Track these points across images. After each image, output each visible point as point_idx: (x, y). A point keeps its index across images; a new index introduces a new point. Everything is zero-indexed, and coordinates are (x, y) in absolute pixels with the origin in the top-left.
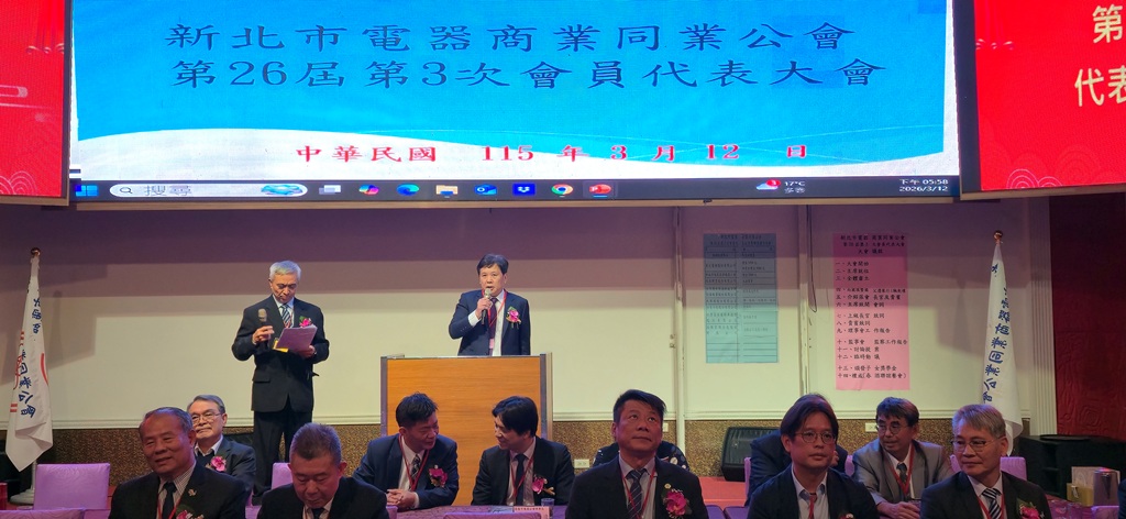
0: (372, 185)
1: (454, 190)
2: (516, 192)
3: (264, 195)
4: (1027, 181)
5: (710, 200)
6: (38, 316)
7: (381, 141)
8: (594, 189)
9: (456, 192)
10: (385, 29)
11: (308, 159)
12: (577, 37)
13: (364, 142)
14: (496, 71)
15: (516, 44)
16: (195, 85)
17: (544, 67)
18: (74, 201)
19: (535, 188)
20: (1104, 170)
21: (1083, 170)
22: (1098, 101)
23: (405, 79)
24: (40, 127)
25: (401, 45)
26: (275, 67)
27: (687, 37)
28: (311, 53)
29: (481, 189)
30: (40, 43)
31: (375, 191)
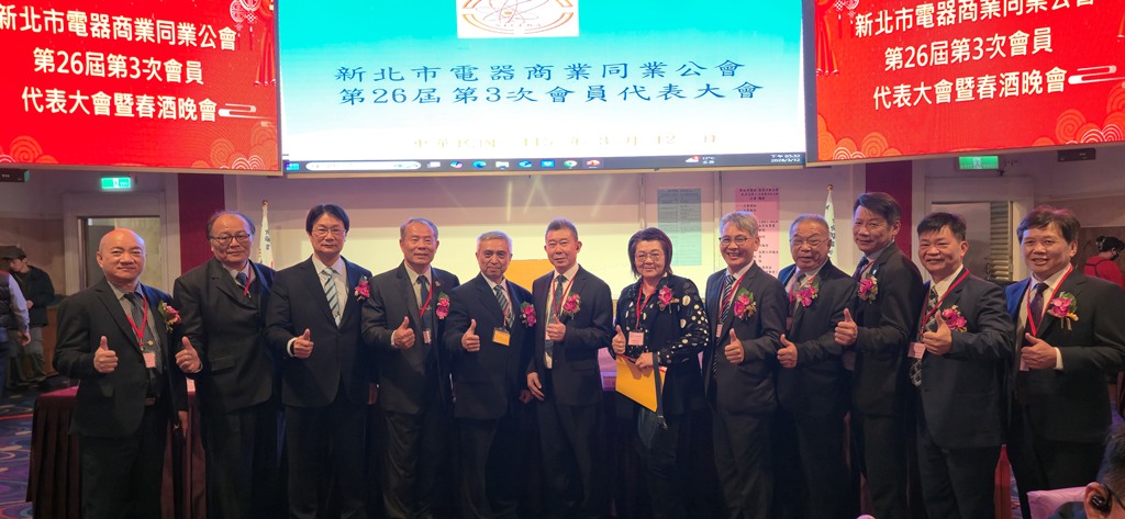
0: (458, 162)
1: (507, 164)
2: (544, 165)
5: (657, 169)
6: (268, 240)
8: (589, 163)
9: (508, 166)
11: (420, 147)
12: (577, 71)
14: (530, 92)
15: (542, 75)
16: (352, 104)
17: (559, 89)
18: (286, 173)
19: (555, 163)
20: (890, 147)
21: (877, 148)
22: (888, 107)
23: (476, 98)
24: (264, 129)
25: (473, 78)
26: (400, 92)
27: (644, 70)
28: (420, 83)
29: (522, 164)
30: (262, 80)
31: (459, 166)
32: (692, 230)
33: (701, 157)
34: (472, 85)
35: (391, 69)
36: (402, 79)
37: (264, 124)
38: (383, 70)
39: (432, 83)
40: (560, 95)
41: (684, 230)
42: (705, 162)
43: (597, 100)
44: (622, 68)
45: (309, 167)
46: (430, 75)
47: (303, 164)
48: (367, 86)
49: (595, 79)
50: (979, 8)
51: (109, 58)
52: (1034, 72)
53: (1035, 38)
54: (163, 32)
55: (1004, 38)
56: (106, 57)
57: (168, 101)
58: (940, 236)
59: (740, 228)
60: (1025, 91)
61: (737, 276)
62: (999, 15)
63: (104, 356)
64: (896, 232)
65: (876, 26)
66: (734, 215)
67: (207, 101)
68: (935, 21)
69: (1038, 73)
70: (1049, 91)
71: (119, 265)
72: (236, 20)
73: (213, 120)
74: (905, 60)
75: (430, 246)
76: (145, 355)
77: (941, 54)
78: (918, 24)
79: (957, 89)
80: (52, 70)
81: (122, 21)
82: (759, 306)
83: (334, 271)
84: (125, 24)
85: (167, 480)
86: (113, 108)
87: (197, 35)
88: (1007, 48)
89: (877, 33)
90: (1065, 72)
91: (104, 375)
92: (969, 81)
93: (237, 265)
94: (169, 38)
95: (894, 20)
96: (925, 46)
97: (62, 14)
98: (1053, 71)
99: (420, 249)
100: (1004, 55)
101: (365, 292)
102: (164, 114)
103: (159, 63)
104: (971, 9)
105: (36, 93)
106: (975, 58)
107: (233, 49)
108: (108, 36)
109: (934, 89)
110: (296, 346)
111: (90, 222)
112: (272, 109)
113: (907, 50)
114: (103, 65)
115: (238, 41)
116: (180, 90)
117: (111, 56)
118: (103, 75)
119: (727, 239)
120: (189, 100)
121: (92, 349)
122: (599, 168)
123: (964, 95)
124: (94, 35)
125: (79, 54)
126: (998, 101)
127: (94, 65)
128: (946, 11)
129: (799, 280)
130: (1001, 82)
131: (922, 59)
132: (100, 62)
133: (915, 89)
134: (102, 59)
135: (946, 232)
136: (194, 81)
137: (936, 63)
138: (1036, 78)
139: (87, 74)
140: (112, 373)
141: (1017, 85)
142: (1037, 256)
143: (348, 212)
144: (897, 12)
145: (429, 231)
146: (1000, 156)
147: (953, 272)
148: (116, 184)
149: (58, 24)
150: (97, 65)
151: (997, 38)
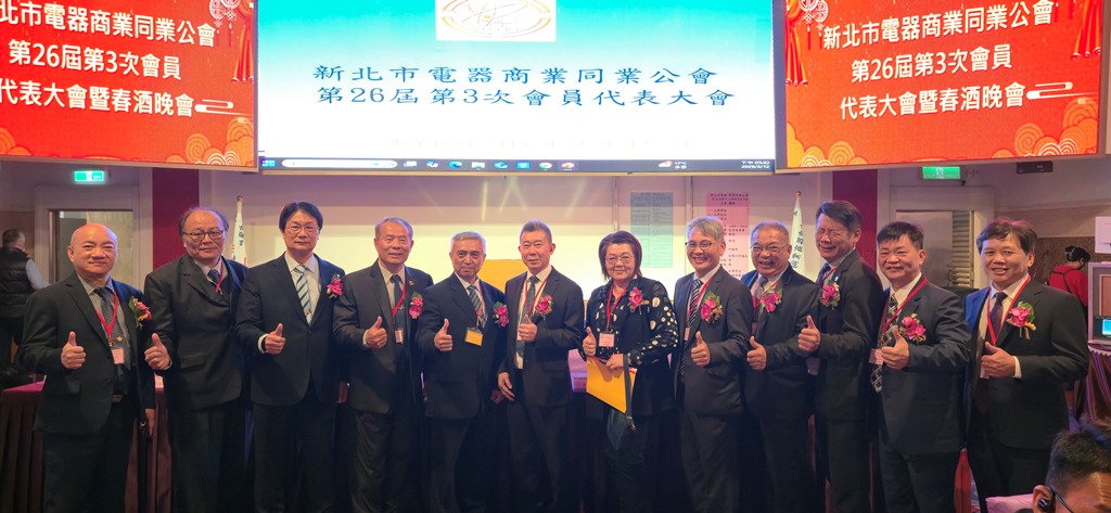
0: (434, 161)
1: (482, 165)
2: (519, 167)
4: (813, 163)
5: (631, 172)
6: (242, 236)
8: (564, 165)
9: (483, 167)
10: (442, 69)
12: (554, 75)
14: (507, 95)
15: (519, 79)
16: (330, 102)
17: (535, 93)
18: (261, 169)
19: (530, 164)
20: (856, 156)
21: (844, 156)
22: (854, 117)
23: (453, 99)
24: (240, 126)
25: (451, 79)
26: (378, 91)
27: (619, 76)
28: (398, 83)
29: (498, 165)
30: (240, 76)
31: (436, 165)
32: (664, 233)
33: (673, 161)
34: (450, 86)
35: (369, 69)
36: (381, 79)
37: (241, 120)
38: (361, 70)
39: (410, 84)
40: (537, 98)
41: (656, 233)
42: (678, 167)
43: (573, 104)
44: (597, 74)
45: (285, 163)
46: (408, 75)
47: (279, 161)
48: (345, 85)
49: (571, 82)
50: (942, 24)
51: (85, 52)
52: (994, 86)
53: (995, 54)
54: (142, 27)
55: (965, 53)
56: (82, 50)
57: (144, 96)
58: (899, 245)
59: (705, 233)
60: (985, 104)
61: (705, 280)
62: (960, 31)
63: (72, 352)
64: (857, 240)
65: (843, 39)
66: (700, 221)
67: (184, 96)
68: (900, 35)
69: (998, 87)
70: (1009, 105)
71: (91, 260)
72: (217, 17)
73: (190, 115)
74: (871, 73)
75: (404, 246)
76: (114, 352)
77: (906, 67)
78: (884, 38)
79: (921, 101)
80: (27, 62)
81: (100, 15)
82: (725, 309)
83: (307, 269)
84: (103, 18)
85: (132, 477)
86: (88, 101)
87: (175, 31)
88: (968, 63)
89: (845, 46)
90: (1023, 87)
91: (70, 371)
92: (932, 93)
93: (209, 261)
94: (147, 33)
95: (861, 33)
96: (890, 59)
97: (40, 7)
98: (1012, 86)
99: (395, 247)
100: (965, 70)
101: (338, 290)
102: (139, 108)
103: (136, 58)
104: (934, 25)
105: (10, 84)
106: (938, 72)
107: (211, 45)
108: (85, 30)
109: (898, 101)
110: (267, 342)
111: (62, 215)
112: (249, 105)
113: (873, 62)
114: (79, 58)
115: (217, 38)
116: (157, 85)
117: (88, 49)
118: (79, 68)
119: (693, 244)
120: (165, 94)
121: (59, 343)
122: (573, 170)
123: (928, 107)
124: (71, 28)
125: (56, 47)
126: (959, 115)
127: (70, 58)
128: (910, 26)
129: (762, 285)
130: (963, 95)
131: (888, 71)
132: (76, 56)
133: (881, 101)
134: (79, 52)
135: (904, 240)
136: (172, 76)
137: (901, 76)
138: (996, 93)
139: (63, 66)
140: (80, 368)
141: (977, 98)
142: (996, 266)
143: (322, 210)
144: (864, 26)
145: (404, 231)
146: (961, 167)
147: (911, 280)
148: (90, 177)
149: (35, 16)
150: (74, 58)
151: (959, 53)
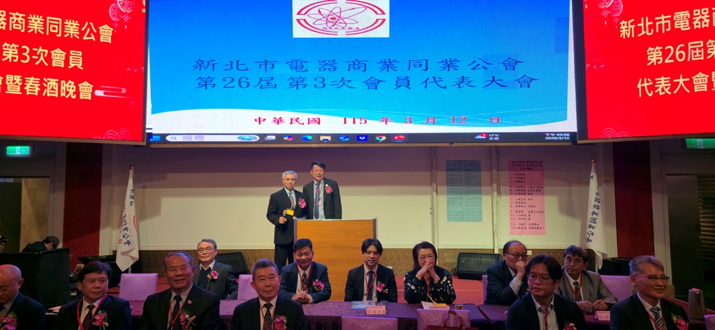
0: (290, 136)
1: (329, 138)
2: (359, 139)
3: (239, 140)
4: (612, 134)
5: (452, 143)
6: (133, 198)
7: (294, 115)
8: (396, 138)
9: (330, 139)
10: (297, 61)
11: (260, 123)
12: (388, 65)
13: (287, 115)
14: (349, 81)
15: (359, 68)
16: (206, 88)
17: (372, 79)
19: (368, 137)
22: (650, 95)
23: (306, 85)
25: (303, 70)
26: (244, 79)
27: (442, 65)
28: (262, 74)
29: (342, 138)
31: (290, 139)
32: (474, 193)
33: (487, 134)
35: (238, 61)
37: (132, 103)
38: (232, 62)
39: (270, 73)
40: (373, 84)
42: (491, 139)
43: (403, 89)
44: (424, 63)
45: (169, 138)
47: (163, 136)
48: (218, 75)
49: (402, 70)
51: (4, 46)
54: (52, 26)
57: (53, 82)
65: (638, 30)
67: (85, 83)
68: (691, 25)
72: (113, 19)
73: (90, 98)
74: (665, 56)
77: (697, 51)
78: (676, 27)
79: (713, 80)
81: (17, 17)
84: (20, 19)
86: (4, 87)
87: (80, 30)
89: (639, 35)
94: (56, 31)
95: (654, 24)
96: (683, 45)
102: (48, 92)
103: (46, 51)
107: (110, 41)
109: (692, 80)
113: (666, 48)
115: (114, 36)
116: (64, 74)
117: (6, 44)
120: (70, 82)
128: (701, 17)
131: (681, 56)
133: (675, 81)
136: (76, 67)
137: (693, 59)
144: (656, 18)
148: (18, 151)
